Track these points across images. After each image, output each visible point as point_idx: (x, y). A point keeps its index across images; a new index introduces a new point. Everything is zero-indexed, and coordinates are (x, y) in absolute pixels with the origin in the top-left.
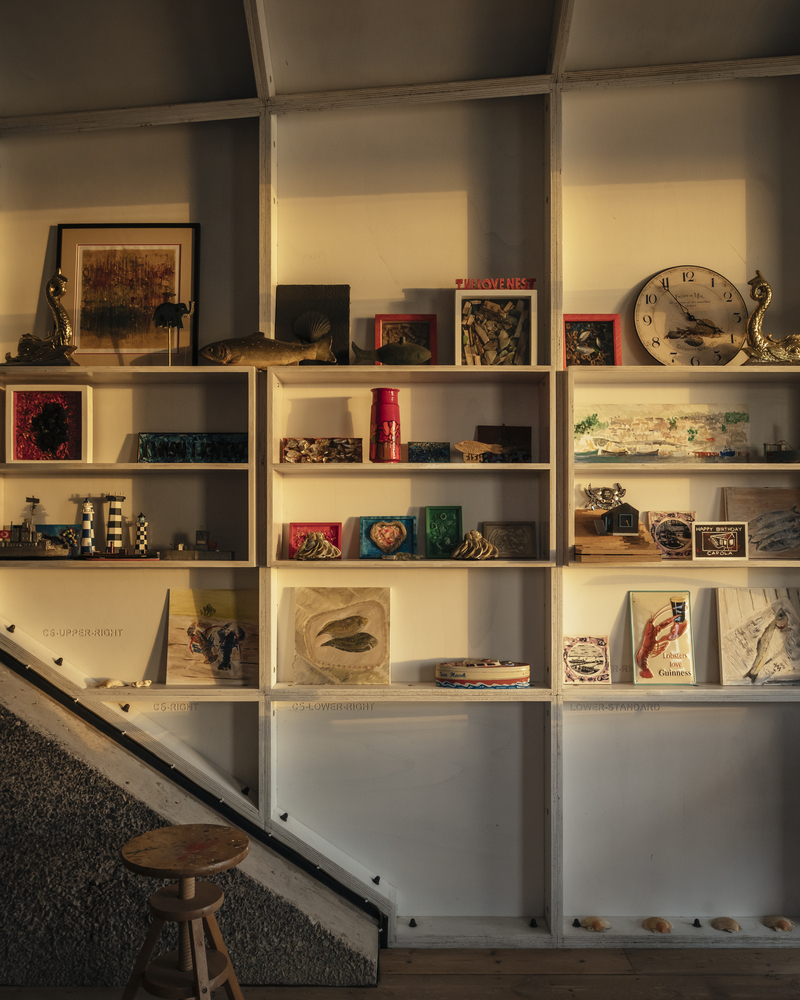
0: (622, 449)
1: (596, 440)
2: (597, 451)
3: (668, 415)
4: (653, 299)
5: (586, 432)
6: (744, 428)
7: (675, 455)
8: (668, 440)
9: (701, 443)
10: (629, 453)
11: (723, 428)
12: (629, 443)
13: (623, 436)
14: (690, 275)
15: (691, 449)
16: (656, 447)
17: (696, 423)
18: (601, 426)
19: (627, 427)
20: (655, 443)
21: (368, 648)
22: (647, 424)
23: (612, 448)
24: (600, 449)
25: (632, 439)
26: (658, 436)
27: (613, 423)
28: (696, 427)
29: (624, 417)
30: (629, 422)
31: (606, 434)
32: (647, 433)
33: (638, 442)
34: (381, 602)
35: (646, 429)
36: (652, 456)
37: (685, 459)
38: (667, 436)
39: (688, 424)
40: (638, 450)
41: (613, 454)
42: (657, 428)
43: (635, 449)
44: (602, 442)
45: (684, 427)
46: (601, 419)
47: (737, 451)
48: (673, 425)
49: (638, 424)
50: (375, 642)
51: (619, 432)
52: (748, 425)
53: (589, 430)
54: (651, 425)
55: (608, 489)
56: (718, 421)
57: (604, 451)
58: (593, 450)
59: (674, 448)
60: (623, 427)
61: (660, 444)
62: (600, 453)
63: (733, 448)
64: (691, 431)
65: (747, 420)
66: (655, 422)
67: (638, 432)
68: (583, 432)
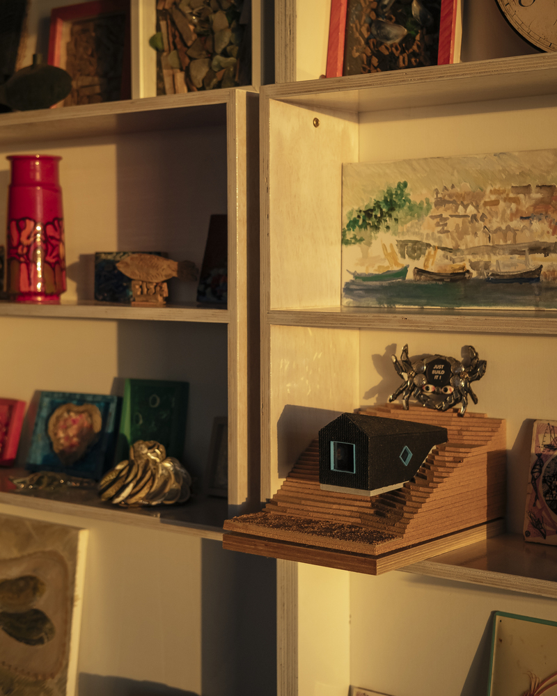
0: (458, 264)
1: (402, 244)
2: (404, 271)
5: (382, 226)
10: (474, 274)
12: (474, 251)
13: (462, 233)
16: (537, 260)
18: (416, 211)
19: (471, 210)
20: (534, 249)
21: (41, 641)
22: (516, 201)
23: (436, 263)
24: (413, 264)
25: (480, 240)
26: (540, 231)
27: (440, 202)
29: (465, 187)
30: (475, 197)
31: (425, 230)
32: (516, 224)
33: (494, 249)
35: (513, 215)
40: (493, 268)
41: (439, 277)
42: (541, 210)
43: (487, 266)
44: (415, 248)
46: (416, 195)
49: (496, 203)
51: (452, 224)
53: (390, 222)
54: (526, 204)
55: (439, 360)
57: (419, 272)
58: (396, 268)
60: (461, 210)
61: (546, 250)
62: (410, 276)
66: (536, 195)
67: (495, 223)
68: (376, 228)
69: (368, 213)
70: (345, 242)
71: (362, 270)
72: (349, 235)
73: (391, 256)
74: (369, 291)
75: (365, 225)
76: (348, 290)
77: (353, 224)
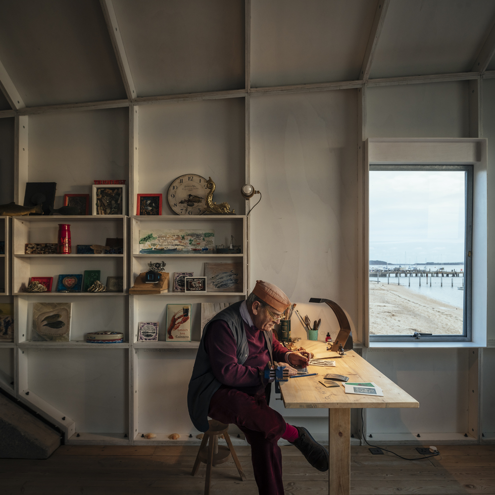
0: (162, 247)
1: (152, 244)
3: (181, 234)
4: (176, 188)
6: (212, 239)
7: (184, 250)
8: (181, 244)
9: (194, 245)
10: (165, 249)
11: (204, 239)
12: (165, 245)
13: (163, 242)
14: (191, 178)
15: (190, 247)
16: (176, 247)
17: (193, 237)
18: (154, 238)
19: (165, 239)
20: (176, 245)
21: (61, 327)
23: (158, 247)
24: (153, 247)
25: (166, 243)
26: (177, 242)
27: (159, 237)
28: (192, 239)
29: (163, 235)
30: (165, 237)
31: (156, 242)
32: (173, 241)
33: (169, 245)
34: (67, 308)
36: (174, 250)
37: (188, 252)
38: (180, 242)
39: (189, 238)
40: (169, 248)
41: (159, 249)
42: (177, 239)
43: (167, 248)
44: (154, 245)
45: (188, 239)
46: (154, 236)
47: (209, 248)
48: (183, 238)
49: (169, 238)
50: (64, 324)
51: (161, 241)
52: (214, 238)
53: (149, 240)
54: (174, 238)
55: (157, 263)
56: (201, 236)
57: (155, 249)
58: (150, 248)
59: (183, 247)
60: (163, 239)
61: (178, 245)
62: (153, 249)
63: (207, 247)
64: (190, 240)
65: (213, 236)
66: (176, 237)
67: (169, 241)
68: (146, 241)
69: (145, 239)
70: (140, 243)
71: (143, 248)
72: (141, 242)
73: (150, 246)
74: (145, 252)
75: (144, 241)
76: (141, 252)
77: (141, 240)
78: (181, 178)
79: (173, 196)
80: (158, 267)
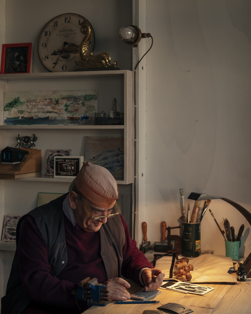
0: (31, 115)
1: (18, 111)
2: (19, 117)
3: (55, 97)
4: (48, 34)
5: (14, 107)
6: (94, 103)
7: (58, 118)
8: (54, 111)
9: (71, 112)
10: (35, 118)
11: (83, 104)
12: (35, 113)
13: (32, 109)
14: (69, 18)
15: (66, 115)
16: (48, 115)
17: (69, 101)
18: (22, 103)
19: (34, 103)
20: (48, 112)
22: (44, 102)
23: (26, 115)
24: (21, 116)
25: (36, 110)
26: (49, 108)
27: (27, 102)
28: (69, 103)
29: (33, 98)
30: (35, 101)
31: (24, 108)
32: (44, 107)
33: (39, 112)
35: (43, 105)
36: (46, 120)
37: (62, 121)
38: (53, 108)
39: (65, 102)
40: (39, 116)
41: (27, 118)
42: (49, 104)
43: (38, 116)
44: (21, 112)
45: (62, 103)
46: (22, 100)
47: (90, 116)
48: (57, 102)
49: (39, 102)
51: (30, 106)
52: (96, 101)
53: (15, 106)
54: (46, 102)
55: (27, 137)
56: (80, 99)
57: (22, 117)
58: (17, 116)
59: (57, 115)
60: (32, 103)
61: (50, 112)
63: (88, 115)
64: (66, 106)
65: (96, 99)
66: (48, 101)
67: (39, 107)
68: (12, 107)
69: (10, 104)
70: (5, 110)
71: (9, 117)
72: (6, 109)
73: (16, 114)
74: (10, 122)
75: (9, 107)
76: (5, 121)
77: (7, 106)
78: (56, 20)
79: (44, 45)
80: (27, 142)
